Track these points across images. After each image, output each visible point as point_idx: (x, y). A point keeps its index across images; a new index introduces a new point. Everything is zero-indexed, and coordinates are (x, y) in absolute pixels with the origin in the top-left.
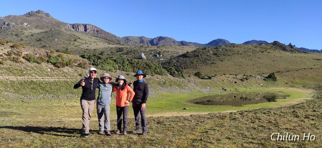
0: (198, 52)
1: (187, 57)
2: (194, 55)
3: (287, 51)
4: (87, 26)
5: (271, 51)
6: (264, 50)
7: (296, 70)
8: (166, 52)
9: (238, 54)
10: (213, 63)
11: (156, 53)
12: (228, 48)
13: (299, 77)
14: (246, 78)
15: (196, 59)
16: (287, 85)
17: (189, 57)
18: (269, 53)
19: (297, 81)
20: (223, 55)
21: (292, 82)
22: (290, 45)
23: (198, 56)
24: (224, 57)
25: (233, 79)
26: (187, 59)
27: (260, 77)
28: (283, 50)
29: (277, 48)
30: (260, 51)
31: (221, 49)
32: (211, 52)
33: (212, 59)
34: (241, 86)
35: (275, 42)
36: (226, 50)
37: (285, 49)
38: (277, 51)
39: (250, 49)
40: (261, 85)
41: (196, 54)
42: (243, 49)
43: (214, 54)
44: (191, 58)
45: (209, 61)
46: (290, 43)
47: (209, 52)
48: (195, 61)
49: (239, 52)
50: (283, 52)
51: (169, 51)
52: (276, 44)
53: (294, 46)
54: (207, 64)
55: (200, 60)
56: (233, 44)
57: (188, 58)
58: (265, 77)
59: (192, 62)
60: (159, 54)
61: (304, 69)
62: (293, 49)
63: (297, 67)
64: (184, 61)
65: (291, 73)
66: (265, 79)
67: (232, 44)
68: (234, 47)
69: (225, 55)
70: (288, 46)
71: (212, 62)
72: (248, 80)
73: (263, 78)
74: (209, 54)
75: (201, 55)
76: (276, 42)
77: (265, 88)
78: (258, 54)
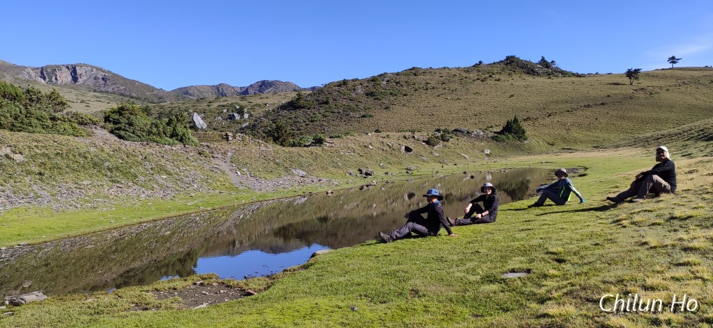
0: (326, 93)
1: (300, 107)
2: (317, 100)
3: (538, 74)
4: (77, 68)
5: (502, 78)
6: (488, 75)
7: (568, 111)
8: (259, 105)
9: (427, 89)
10: (364, 116)
11: (232, 111)
12: (403, 79)
13: (580, 126)
14: (442, 136)
15: (322, 111)
16: (554, 148)
17: (304, 107)
18: (499, 80)
19: (576, 135)
20: (391, 94)
21: (564, 140)
22: (544, 62)
23: (327, 103)
24: (392, 98)
25: (401, 142)
26: (299, 113)
27: (482, 133)
28: (528, 73)
29: (514, 71)
30: (478, 79)
31: (385, 83)
32: (360, 90)
33: (361, 106)
34: (425, 159)
35: (508, 58)
36: (397, 83)
37: (533, 71)
38: (516, 77)
39: (455, 75)
40: (487, 151)
41: (322, 98)
42: (437, 77)
43: (367, 94)
44: (308, 109)
45: (353, 110)
46: (543, 58)
47: (354, 90)
48: (320, 116)
49: (429, 85)
50: (530, 79)
51: (266, 105)
52: (511, 62)
53: (553, 62)
54: (349, 120)
55: (331, 112)
56: (413, 68)
57: (303, 110)
58: (495, 133)
59: (311, 118)
60: (241, 112)
61: (585, 106)
62: (550, 70)
63: (568, 105)
64: (290, 118)
65: (557, 118)
66: (496, 136)
67: (411, 70)
68: (415, 75)
69: (395, 95)
70: (540, 63)
71: (363, 113)
72: (448, 141)
73: (491, 135)
74: (353, 95)
75: (335, 100)
76: (512, 57)
77: (498, 160)
78: (473, 86)
